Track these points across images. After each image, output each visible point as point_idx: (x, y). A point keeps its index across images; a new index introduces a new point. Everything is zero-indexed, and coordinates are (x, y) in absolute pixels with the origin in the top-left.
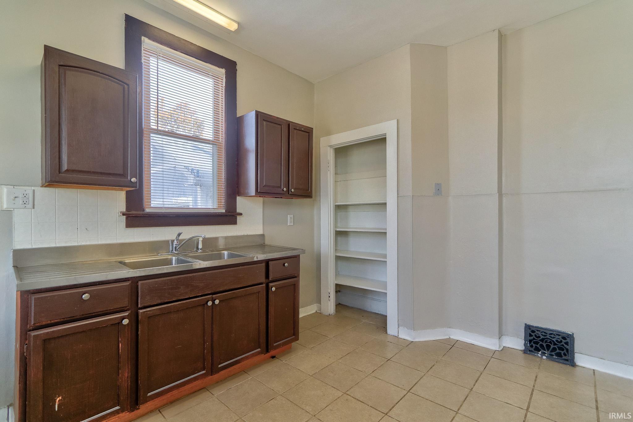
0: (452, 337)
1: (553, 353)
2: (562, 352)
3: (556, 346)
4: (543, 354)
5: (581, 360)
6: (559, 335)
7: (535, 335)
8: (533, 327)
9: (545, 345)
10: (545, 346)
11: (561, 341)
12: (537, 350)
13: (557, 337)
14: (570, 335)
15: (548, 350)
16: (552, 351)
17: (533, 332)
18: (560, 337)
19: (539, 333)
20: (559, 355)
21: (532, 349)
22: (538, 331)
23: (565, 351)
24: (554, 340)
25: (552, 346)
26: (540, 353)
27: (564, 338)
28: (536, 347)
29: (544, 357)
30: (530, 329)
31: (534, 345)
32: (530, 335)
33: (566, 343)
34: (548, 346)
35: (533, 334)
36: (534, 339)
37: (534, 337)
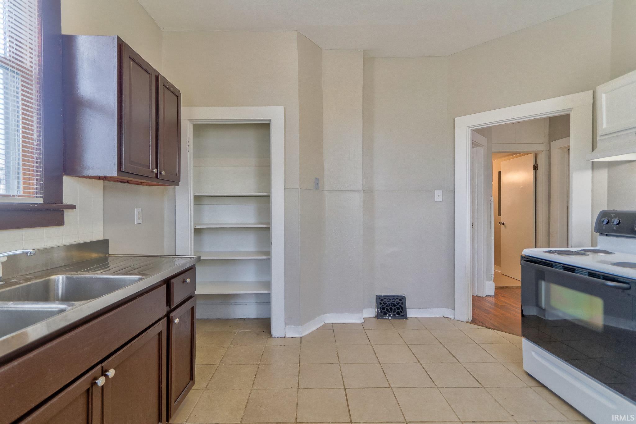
0: (326, 322)
1: (395, 313)
2: (400, 311)
3: (395, 308)
4: (390, 315)
5: (411, 313)
6: (397, 299)
7: (384, 303)
8: (381, 296)
9: (389, 308)
11: (399, 303)
12: (385, 314)
13: (397, 300)
14: (403, 296)
15: (392, 312)
16: (394, 312)
17: (382, 300)
18: (398, 300)
19: (386, 300)
20: (398, 313)
21: (382, 314)
22: (384, 299)
23: (401, 309)
24: (395, 303)
25: (393, 308)
26: (388, 315)
27: (400, 300)
28: (384, 311)
29: (390, 318)
30: (380, 299)
31: (383, 311)
32: (381, 304)
33: (402, 303)
34: (391, 309)
35: (382, 302)
36: (383, 306)
37: (383, 304)
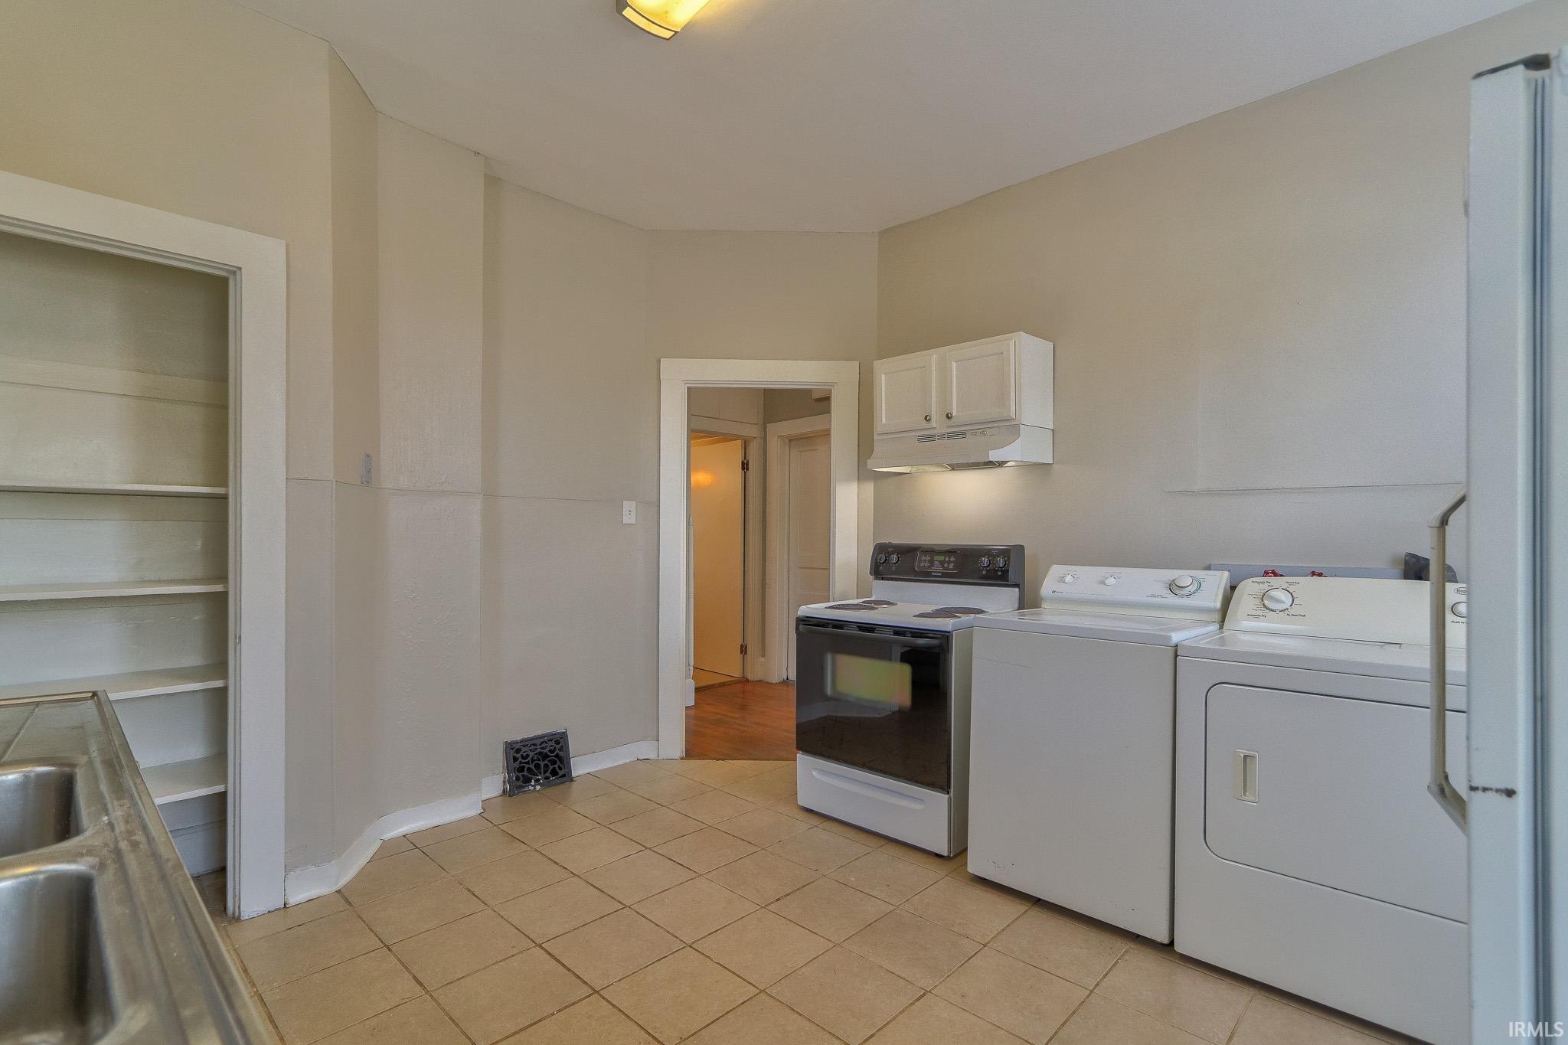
0: (387, 836)
1: (548, 774)
2: (556, 766)
3: (546, 762)
4: (537, 781)
5: (580, 767)
6: (551, 740)
7: (522, 756)
8: (517, 742)
9: (532, 766)
10: (534, 768)
11: (555, 749)
12: (527, 781)
13: (550, 743)
14: (563, 733)
15: (540, 773)
16: (545, 772)
17: (518, 751)
18: (553, 743)
19: (526, 749)
20: (554, 773)
21: (520, 783)
22: (524, 746)
23: (558, 763)
24: (546, 751)
25: (542, 764)
26: (533, 783)
27: (557, 742)
28: (523, 776)
29: (538, 787)
30: (512, 749)
31: (520, 775)
32: (515, 759)
33: (561, 749)
34: (537, 766)
35: (519, 756)
36: (521, 763)
37: (520, 759)
